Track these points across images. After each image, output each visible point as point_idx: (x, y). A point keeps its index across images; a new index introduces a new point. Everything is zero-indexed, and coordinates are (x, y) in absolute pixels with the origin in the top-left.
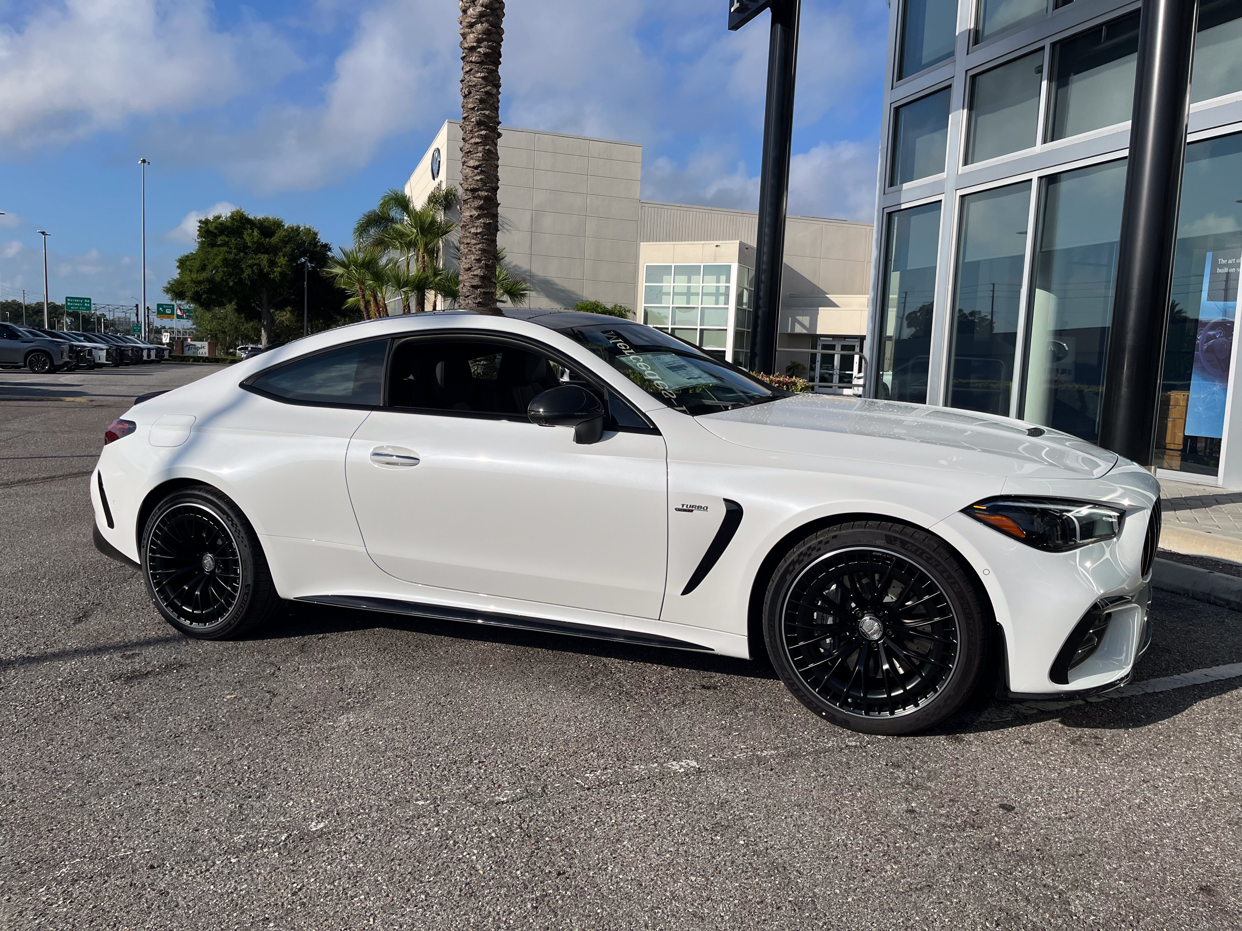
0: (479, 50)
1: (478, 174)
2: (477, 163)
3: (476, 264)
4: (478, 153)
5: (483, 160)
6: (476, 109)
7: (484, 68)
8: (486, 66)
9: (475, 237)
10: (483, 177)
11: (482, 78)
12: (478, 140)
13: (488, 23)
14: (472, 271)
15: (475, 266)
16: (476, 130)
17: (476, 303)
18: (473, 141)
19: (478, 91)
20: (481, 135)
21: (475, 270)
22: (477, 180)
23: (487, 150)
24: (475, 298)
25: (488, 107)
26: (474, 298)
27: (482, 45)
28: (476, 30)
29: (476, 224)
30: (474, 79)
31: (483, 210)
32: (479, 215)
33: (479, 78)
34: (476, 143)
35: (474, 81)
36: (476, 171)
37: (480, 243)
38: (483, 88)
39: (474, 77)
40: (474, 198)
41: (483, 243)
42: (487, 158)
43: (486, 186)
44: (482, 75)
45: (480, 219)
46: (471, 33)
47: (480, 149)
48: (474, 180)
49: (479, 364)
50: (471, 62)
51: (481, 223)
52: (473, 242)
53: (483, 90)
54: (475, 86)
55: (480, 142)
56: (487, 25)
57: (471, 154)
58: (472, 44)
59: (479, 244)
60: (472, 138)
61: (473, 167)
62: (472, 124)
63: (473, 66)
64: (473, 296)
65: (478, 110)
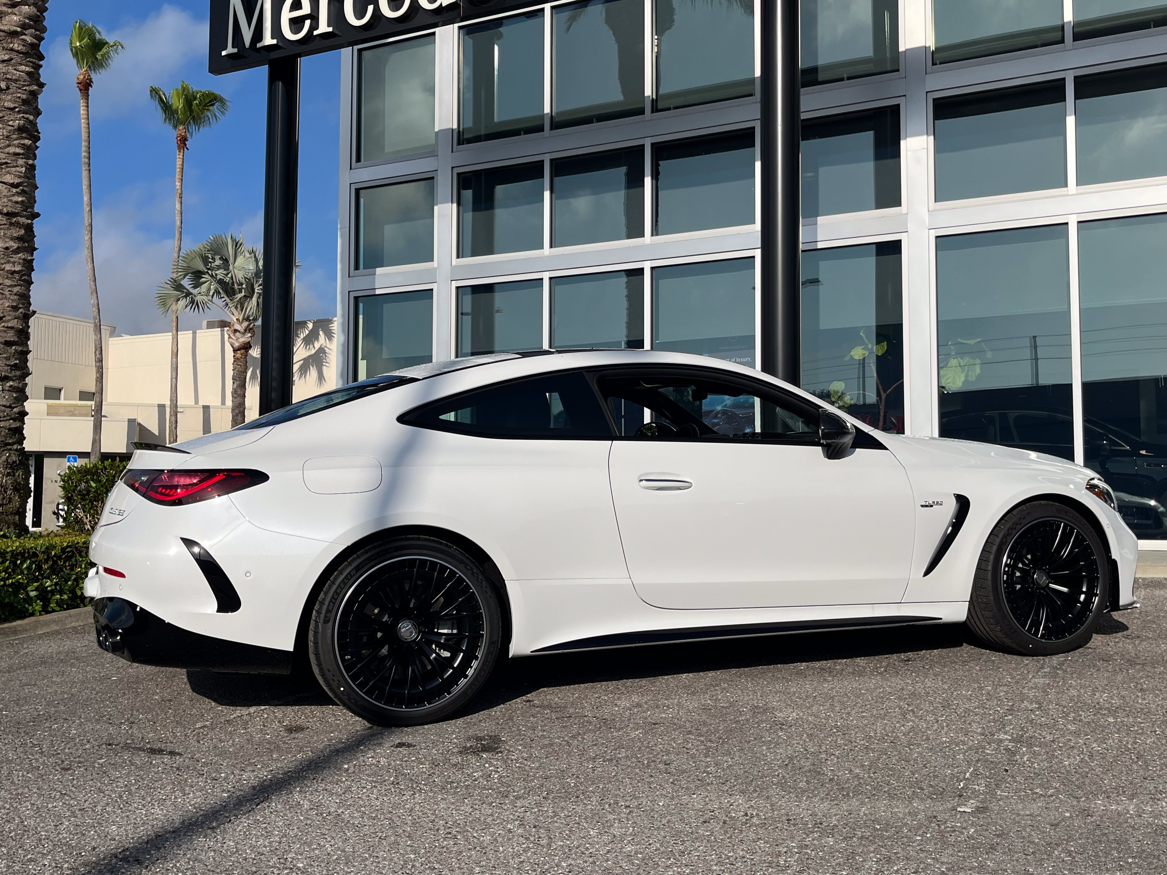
0: (23, 37)
1: (18, 194)
2: (17, 181)
3: (11, 313)
4: (17, 166)
5: (25, 177)
6: (17, 110)
7: (29, 61)
8: (31, 60)
9: (10, 276)
10: (24, 198)
11: (28, 73)
12: (18, 150)
13: (36, 7)
14: (4, 322)
15: (9, 315)
16: (15, 136)
17: (8, 365)
18: (12, 150)
19: (20, 88)
20: (23, 144)
21: (9, 321)
22: (17, 202)
23: (30, 165)
24: (8, 359)
25: (31, 110)
26: (5, 358)
27: (27, 32)
28: (20, 12)
29: (12, 260)
30: (15, 72)
31: (24, 243)
32: (18, 248)
33: (22, 72)
34: (16, 154)
35: (14, 74)
36: (14, 190)
37: (18, 285)
38: (27, 85)
39: (15, 69)
40: (11, 224)
41: (21, 285)
42: (29, 175)
43: (26, 211)
44: (28, 69)
45: (19, 253)
46: (11, 13)
47: (21, 162)
48: (11, 201)
49: (10, 449)
50: (12, 50)
51: (20, 258)
52: (8, 282)
53: (27, 88)
54: (16, 81)
55: (22, 154)
56: (35, 10)
57: (7, 167)
58: (15, 28)
59: (15, 286)
60: (9, 146)
61: (13, 185)
62: (10, 128)
63: (14, 55)
64: (5, 355)
65: (19, 112)
